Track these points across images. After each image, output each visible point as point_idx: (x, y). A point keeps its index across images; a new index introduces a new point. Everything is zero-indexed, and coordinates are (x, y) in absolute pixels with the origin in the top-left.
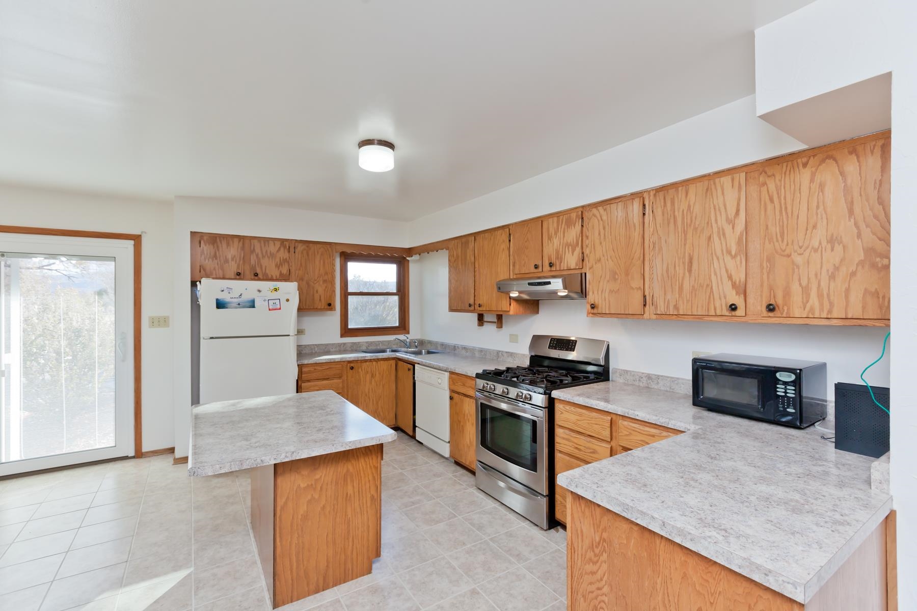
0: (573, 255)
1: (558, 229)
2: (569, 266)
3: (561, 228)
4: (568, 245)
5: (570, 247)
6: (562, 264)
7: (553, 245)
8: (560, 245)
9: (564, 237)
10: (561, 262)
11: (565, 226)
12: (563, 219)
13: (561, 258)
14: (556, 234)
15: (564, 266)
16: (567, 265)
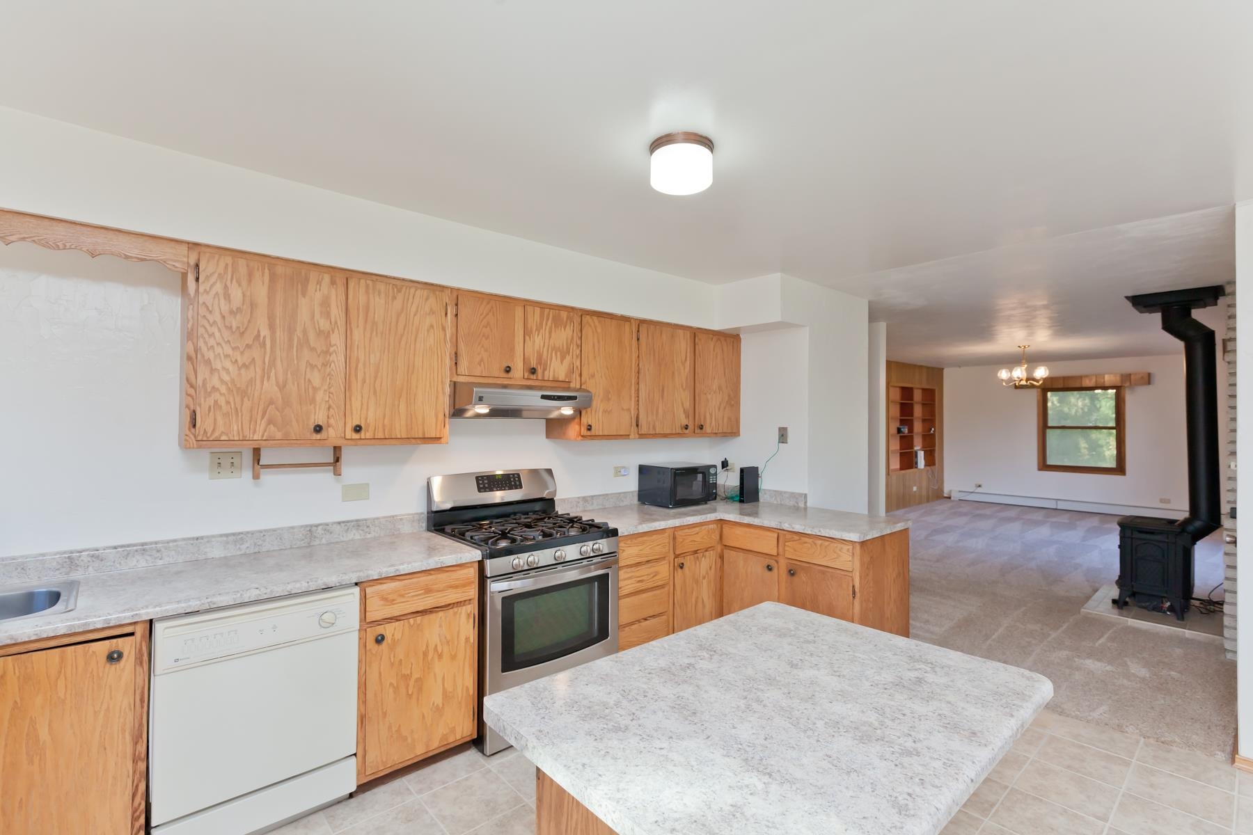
0: (562, 363)
1: (541, 324)
2: (556, 376)
3: (546, 324)
4: (555, 349)
5: (559, 353)
6: (546, 373)
7: (534, 344)
8: (544, 346)
9: (550, 337)
10: (544, 370)
11: (552, 324)
12: (549, 314)
13: (546, 364)
14: (538, 330)
15: (549, 375)
16: (554, 375)
